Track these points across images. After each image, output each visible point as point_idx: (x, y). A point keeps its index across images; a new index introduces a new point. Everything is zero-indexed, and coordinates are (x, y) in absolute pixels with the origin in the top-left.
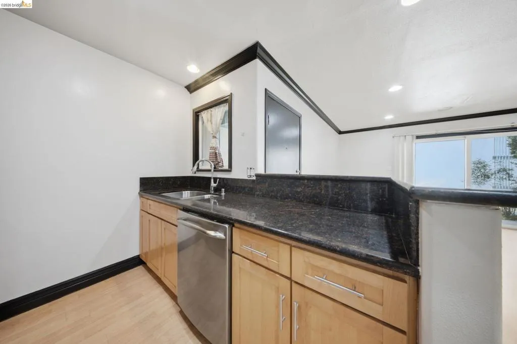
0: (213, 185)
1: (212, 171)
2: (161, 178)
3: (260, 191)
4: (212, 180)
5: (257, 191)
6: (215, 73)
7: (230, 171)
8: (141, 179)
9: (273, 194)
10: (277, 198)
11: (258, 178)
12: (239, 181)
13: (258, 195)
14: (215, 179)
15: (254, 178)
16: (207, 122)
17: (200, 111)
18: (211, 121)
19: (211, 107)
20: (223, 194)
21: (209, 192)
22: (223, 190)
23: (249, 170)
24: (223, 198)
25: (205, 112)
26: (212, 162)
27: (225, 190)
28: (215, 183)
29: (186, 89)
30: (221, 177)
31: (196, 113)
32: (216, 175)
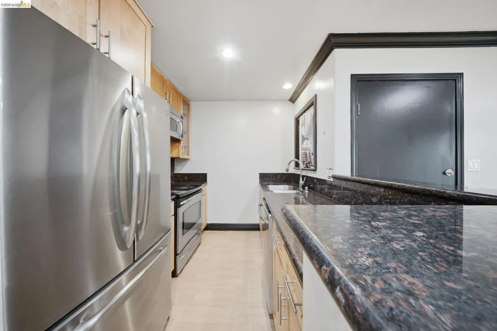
0: (301, 182)
1: (302, 169)
2: (271, 174)
3: (337, 194)
4: (301, 178)
5: (334, 194)
6: (304, 81)
7: (315, 170)
8: (261, 174)
11: (335, 180)
12: (321, 181)
13: (335, 199)
14: (303, 177)
15: (332, 180)
16: (302, 125)
17: (299, 117)
18: (304, 124)
19: (305, 112)
20: (307, 192)
21: (298, 188)
22: (307, 188)
23: (328, 171)
24: (307, 196)
25: (301, 117)
26: (304, 161)
27: (308, 188)
28: (303, 181)
29: (290, 102)
30: (309, 175)
31: (296, 119)
32: (304, 173)
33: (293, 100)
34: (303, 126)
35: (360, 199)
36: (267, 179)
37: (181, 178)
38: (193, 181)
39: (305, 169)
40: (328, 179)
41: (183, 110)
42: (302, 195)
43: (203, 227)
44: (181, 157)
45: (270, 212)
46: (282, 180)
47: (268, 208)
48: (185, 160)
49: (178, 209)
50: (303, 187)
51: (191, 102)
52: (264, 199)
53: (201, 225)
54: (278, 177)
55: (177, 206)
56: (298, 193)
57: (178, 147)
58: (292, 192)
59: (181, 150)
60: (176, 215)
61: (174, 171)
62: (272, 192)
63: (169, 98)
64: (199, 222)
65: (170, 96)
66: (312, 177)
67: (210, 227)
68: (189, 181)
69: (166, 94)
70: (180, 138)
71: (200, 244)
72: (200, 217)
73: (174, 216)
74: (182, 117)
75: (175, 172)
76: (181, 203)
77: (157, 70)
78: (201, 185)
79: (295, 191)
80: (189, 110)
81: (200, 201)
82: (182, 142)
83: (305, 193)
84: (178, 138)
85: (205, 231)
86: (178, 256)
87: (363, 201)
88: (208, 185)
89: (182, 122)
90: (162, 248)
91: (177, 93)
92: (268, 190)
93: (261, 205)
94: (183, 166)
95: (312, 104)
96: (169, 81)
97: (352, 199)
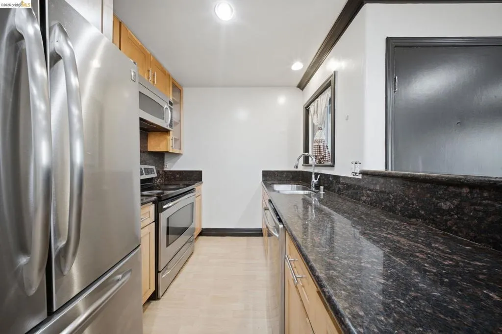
0: (314, 181)
1: (313, 166)
3: (368, 196)
4: (313, 176)
5: (363, 196)
7: (333, 166)
8: (264, 172)
9: (388, 204)
10: (394, 212)
11: (365, 177)
13: (364, 202)
14: (316, 174)
15: (360, 177)
16: (314, 114)
17: (309, 105)
18: (317, 112)
19: (317, 97)
20: (322, 192)
21: (310, 188)
22: (322, 187)
23: (353, 165)
24: (322, 197)
25: (313, 104)
26: (316, 156)
27: (324, 188)
28: (316, 179)
29: (298, 88)
30: (323, 173)
31: (306, 108)
32: (317, 170)
33: (302, 86)
34: (316, 114)
35: (413, 204)
36: (271, 178)
37: (172, 175)
38: (186, 180)
39: (319, 164)
40: (353, 176)
41: (173, 96)
42: (315, 196)
43: (196, 233)
44: (171, 151)
45: (280, 220)
46: (289, 179)
47: (277, 215)
48: (177, 155)
49: (160, 214)
50: (317, 187)
51: (183, 88)
52: (270, 201)
53: (194, 230)
54: (284, 176)
55: (158, 211)
56: (310, 194)
57: (166, 139)
58: (302, 192)
59: (171, 143)
60: (157, 221)
61: (163, 168)
62: (279, 192)
63: (154, 78)
64: (192, 226)
65: (154, 75)
66: (327, 175)
67: (205, 232)
68: (181, 179)
69: (149, 71)
70: (168, 128)
71: (192, 254)
72: (192, 221)
73: (154, 223)
74: (171, 103)
75: (165, 169)
76: (165, 207)
77: (136, 39)
78: (194, 184)
79: (306, 192)
80: (181, 97)
81: (193, 203)
82: (171, 133)
83: (320, 194)
84: (166, 127)
85: (200, 237)
86: (160, 274)
87: (420, 207)
88: (203, 184)
89: (171, 109)
90: (120, 276)
91: (165, 74)
92: (274, 191)
93: (266, 209)
94: (174, 163)
95: (329, 85)
96: (154, 57)
97: (396, 203)
